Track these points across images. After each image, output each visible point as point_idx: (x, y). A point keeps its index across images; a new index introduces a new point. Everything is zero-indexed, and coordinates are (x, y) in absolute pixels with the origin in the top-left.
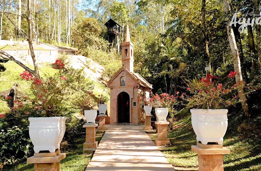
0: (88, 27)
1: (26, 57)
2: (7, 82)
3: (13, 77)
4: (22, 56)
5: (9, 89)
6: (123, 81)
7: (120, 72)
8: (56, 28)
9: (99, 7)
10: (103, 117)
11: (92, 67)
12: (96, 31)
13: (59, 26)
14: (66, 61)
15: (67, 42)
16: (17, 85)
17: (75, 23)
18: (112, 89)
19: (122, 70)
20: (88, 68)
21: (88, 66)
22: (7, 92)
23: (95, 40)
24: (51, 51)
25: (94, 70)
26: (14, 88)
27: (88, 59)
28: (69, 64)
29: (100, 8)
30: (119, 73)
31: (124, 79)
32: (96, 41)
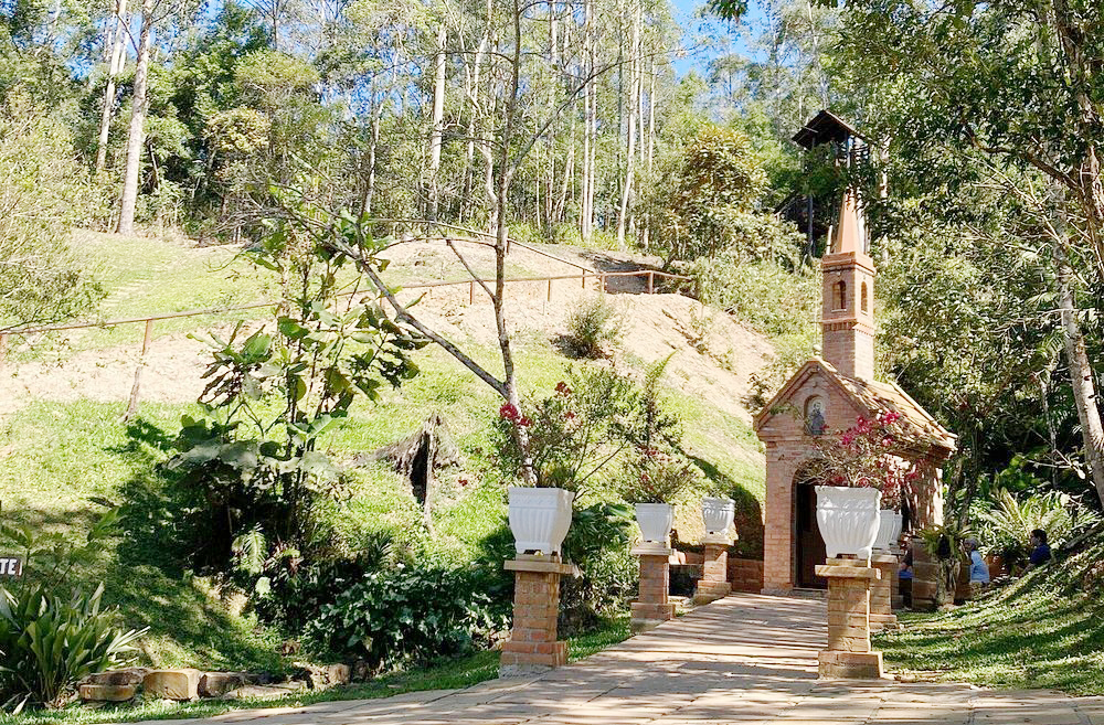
0: (708, 167)
1: (462, 310)
2: (405, 407)
3: (423, 390)
4: (449, 308)
5: (413, 432)
6: (817, 415)
7: (805, 377)
8: (578, 170)
9: (779, 42)
10: (718, 548)
11: (717, 346)
12: (742, 182)
13: (589, 165)
14: (607, 327)
15: (622, 229)
16: (438, 420)
17: (658, 144)
18: (771, 444)
19: (812, 370)
20: (701, 350)
21: (699, 343)
22: (407, 444)
23: (738, 223)
24: (553, 281)
25: (724, 360)
26: (430, 428)
27: (703, 311)
28: (617, 337)
29: (782, 47)
30: (800, 381)
31: (822, 406)
32: (738, 230)
